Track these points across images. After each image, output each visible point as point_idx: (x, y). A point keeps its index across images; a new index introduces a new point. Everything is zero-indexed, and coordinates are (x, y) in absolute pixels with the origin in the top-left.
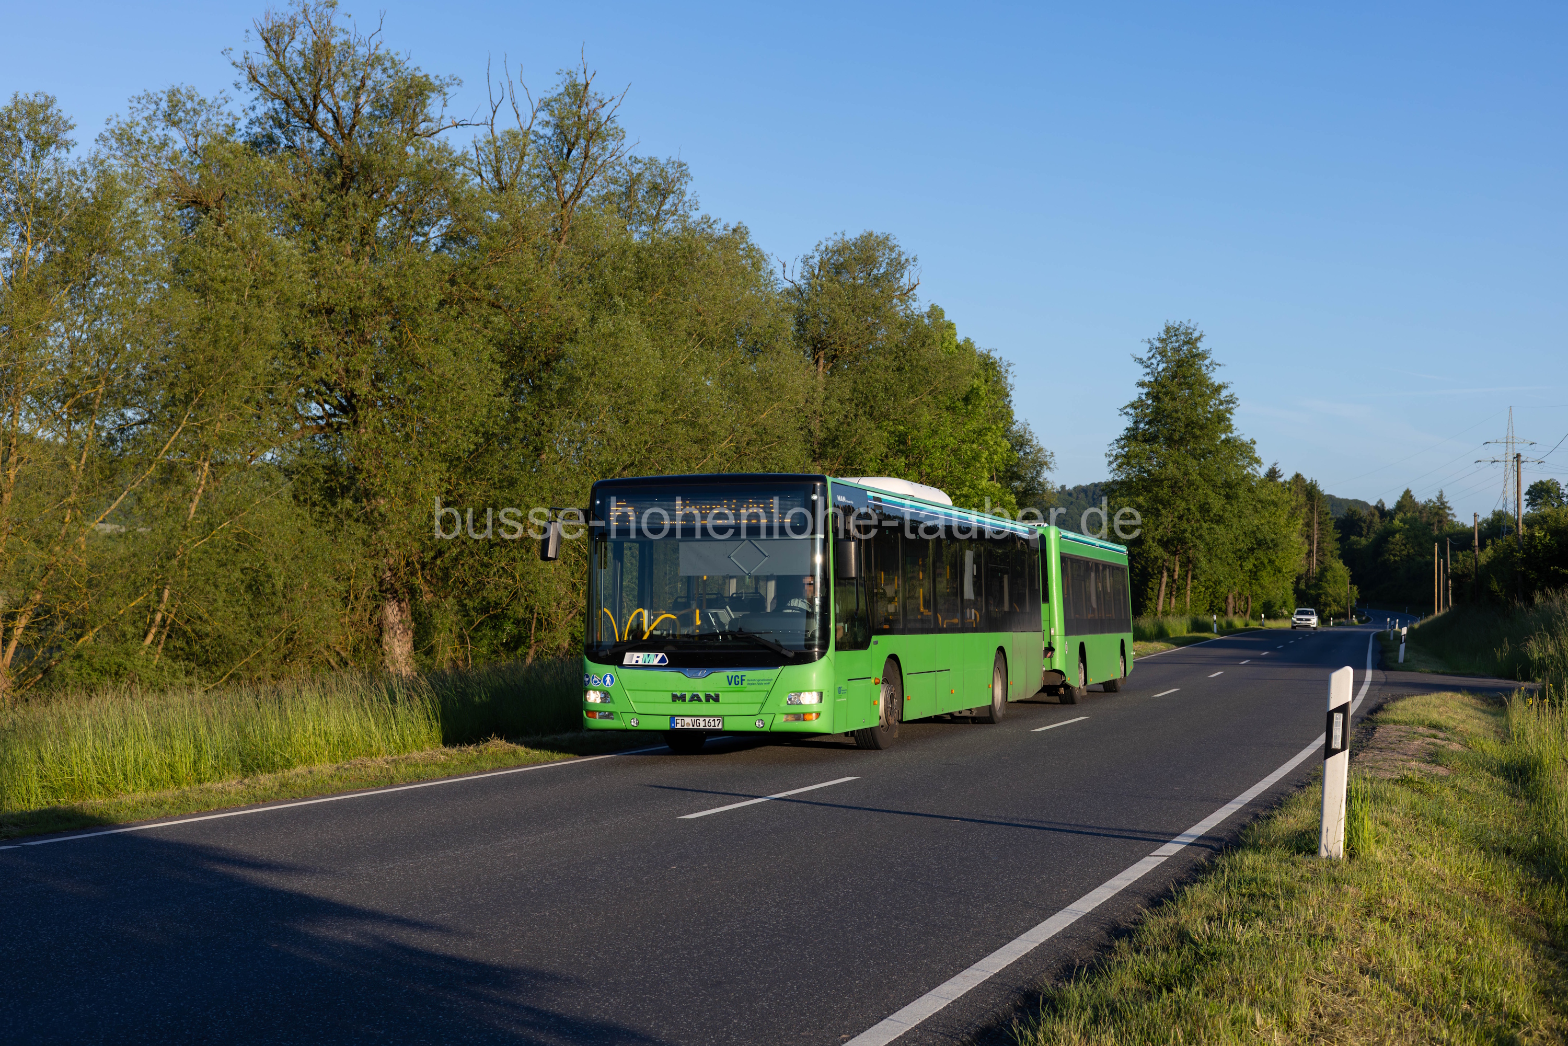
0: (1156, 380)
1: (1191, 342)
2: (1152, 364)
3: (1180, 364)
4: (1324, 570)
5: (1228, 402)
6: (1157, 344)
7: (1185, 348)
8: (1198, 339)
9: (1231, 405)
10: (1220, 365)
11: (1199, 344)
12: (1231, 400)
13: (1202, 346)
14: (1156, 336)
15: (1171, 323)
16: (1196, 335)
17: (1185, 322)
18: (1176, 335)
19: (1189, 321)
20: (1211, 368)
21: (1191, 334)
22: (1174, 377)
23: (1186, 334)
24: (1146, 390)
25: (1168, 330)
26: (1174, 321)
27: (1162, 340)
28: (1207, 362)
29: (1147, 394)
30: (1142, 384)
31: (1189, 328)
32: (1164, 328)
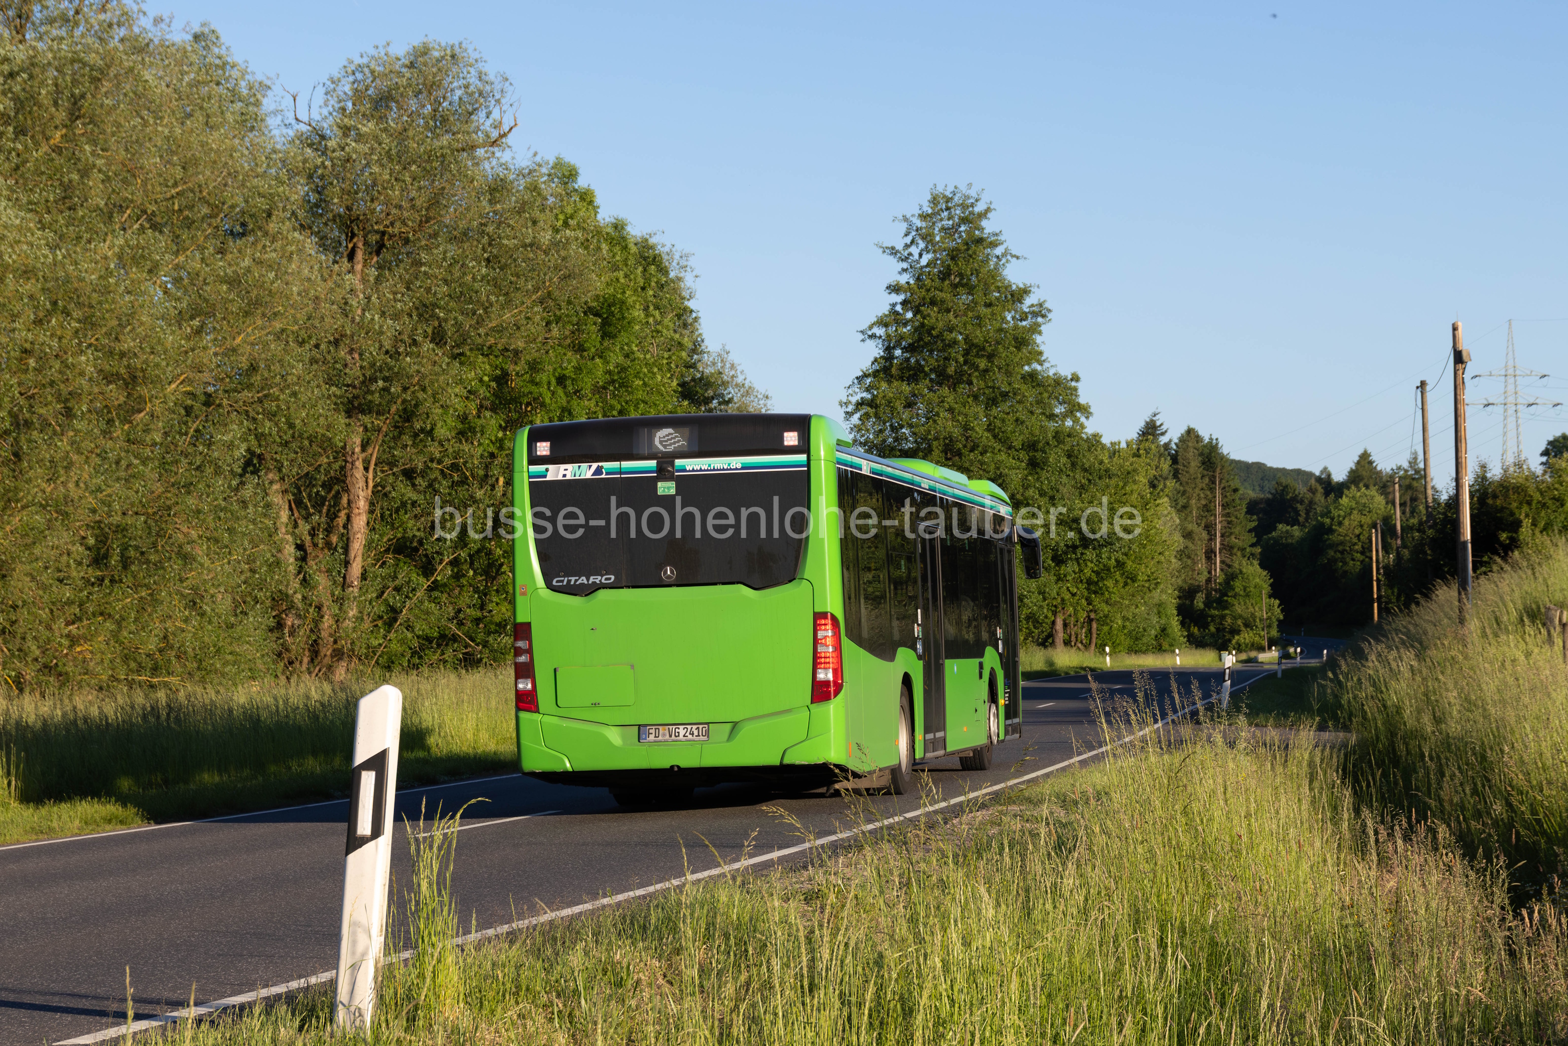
0: (918, 279)
1: (972, 219)
2: (910, 254)
3: (954, 255)
4: (1230, 577)
5: (1035, 314)
6: (918, 223)
7: (963, 228)
8: (984, 215)
9: (1040, 320)
10: (1018, 258)
11: (984, 223)
12: (1040, 311)
13: (989, 226)
14: (917, 212)
15: (940, 189)
16: (980, 208)
17: (963, 188)
18: (948, 209)
19: (970, 185)
20: (1004, 260)
21: (972, 205)
22: (945, 275)
23: (964, 206)
24: (900, 298)
25: (934, 201)
26: (945, 186)
27: (923, 217)
28: (999, 251)
29: (904, 303)
30: (895, 289)
31: (968, 197)
32: (929, 197)
